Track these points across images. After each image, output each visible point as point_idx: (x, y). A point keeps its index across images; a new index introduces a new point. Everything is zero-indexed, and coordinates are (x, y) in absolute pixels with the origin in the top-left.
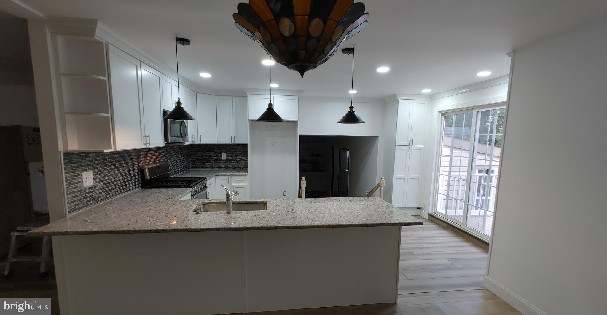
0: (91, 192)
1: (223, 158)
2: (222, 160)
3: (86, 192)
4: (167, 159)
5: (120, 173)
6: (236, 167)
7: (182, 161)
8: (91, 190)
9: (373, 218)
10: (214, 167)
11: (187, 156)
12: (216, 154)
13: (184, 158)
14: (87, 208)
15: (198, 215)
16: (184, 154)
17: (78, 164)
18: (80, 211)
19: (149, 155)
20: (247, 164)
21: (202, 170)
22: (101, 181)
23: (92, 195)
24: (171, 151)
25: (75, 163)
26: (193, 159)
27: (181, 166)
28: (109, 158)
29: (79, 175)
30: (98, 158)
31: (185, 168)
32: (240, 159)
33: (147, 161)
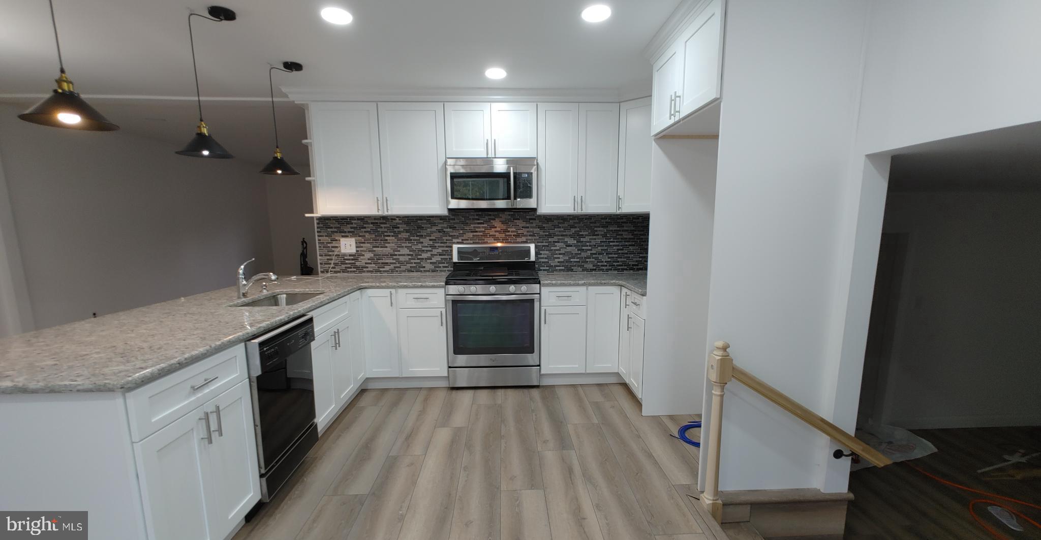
0: (352, 259)
3: (346, 258)
5: (406, 247)
8: (352, 258)
14: (346, 274)
17: (334, 230)
22: (370, 251)
23: (355, 263)
25: (332, 228)
28: (385, 227)
29: (337, 240)
30: (366, 226)
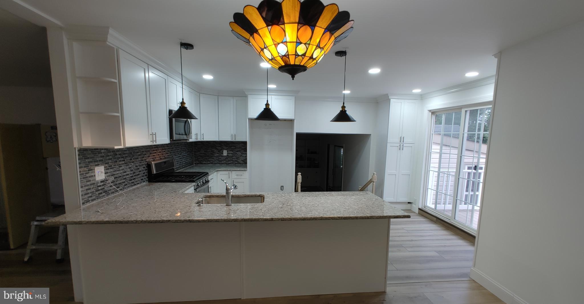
0: (103, 185)
1: (224, 154)
2: (223, 157)
3: (98, 185)
4: (172, 155)
5: (129, 168)
6: (237, 163)
7: (186, 157)
8: (102, 183)
9: (363, 211)
10: (216, 163)
11: (191, 152)
12: (218, 151)
13: (188, 155)
14: (99, 200)
15: (200, 207)
16: (188, 151)
17: (91, 160)
18: (93, 203)
19: (156, 151)
20: (247, 160)
21: (205, 166)
22: (112, 175)
23: (104, 188)
24: (176, 148)
25: (88, 158)
26: (197, 155)
27: (185, 161)
28: (119, 154)
29: (92, 170)
30: (109, 154)
31: (189, 164)
32: (240, 155)
33: (154, 157)
